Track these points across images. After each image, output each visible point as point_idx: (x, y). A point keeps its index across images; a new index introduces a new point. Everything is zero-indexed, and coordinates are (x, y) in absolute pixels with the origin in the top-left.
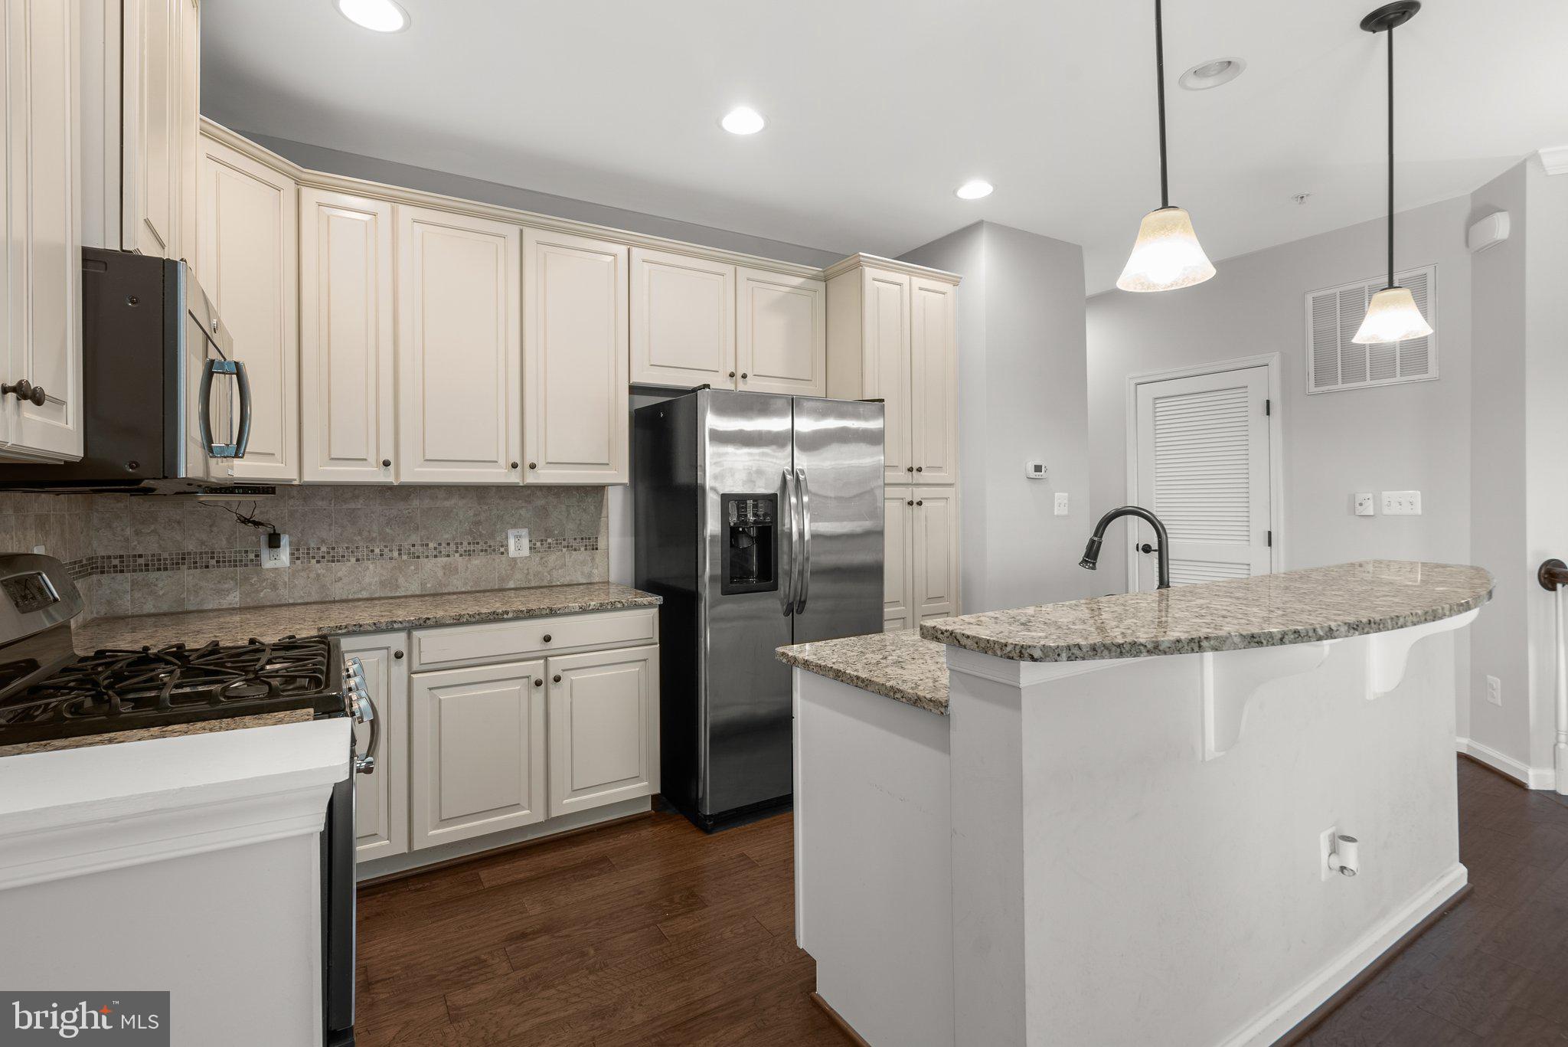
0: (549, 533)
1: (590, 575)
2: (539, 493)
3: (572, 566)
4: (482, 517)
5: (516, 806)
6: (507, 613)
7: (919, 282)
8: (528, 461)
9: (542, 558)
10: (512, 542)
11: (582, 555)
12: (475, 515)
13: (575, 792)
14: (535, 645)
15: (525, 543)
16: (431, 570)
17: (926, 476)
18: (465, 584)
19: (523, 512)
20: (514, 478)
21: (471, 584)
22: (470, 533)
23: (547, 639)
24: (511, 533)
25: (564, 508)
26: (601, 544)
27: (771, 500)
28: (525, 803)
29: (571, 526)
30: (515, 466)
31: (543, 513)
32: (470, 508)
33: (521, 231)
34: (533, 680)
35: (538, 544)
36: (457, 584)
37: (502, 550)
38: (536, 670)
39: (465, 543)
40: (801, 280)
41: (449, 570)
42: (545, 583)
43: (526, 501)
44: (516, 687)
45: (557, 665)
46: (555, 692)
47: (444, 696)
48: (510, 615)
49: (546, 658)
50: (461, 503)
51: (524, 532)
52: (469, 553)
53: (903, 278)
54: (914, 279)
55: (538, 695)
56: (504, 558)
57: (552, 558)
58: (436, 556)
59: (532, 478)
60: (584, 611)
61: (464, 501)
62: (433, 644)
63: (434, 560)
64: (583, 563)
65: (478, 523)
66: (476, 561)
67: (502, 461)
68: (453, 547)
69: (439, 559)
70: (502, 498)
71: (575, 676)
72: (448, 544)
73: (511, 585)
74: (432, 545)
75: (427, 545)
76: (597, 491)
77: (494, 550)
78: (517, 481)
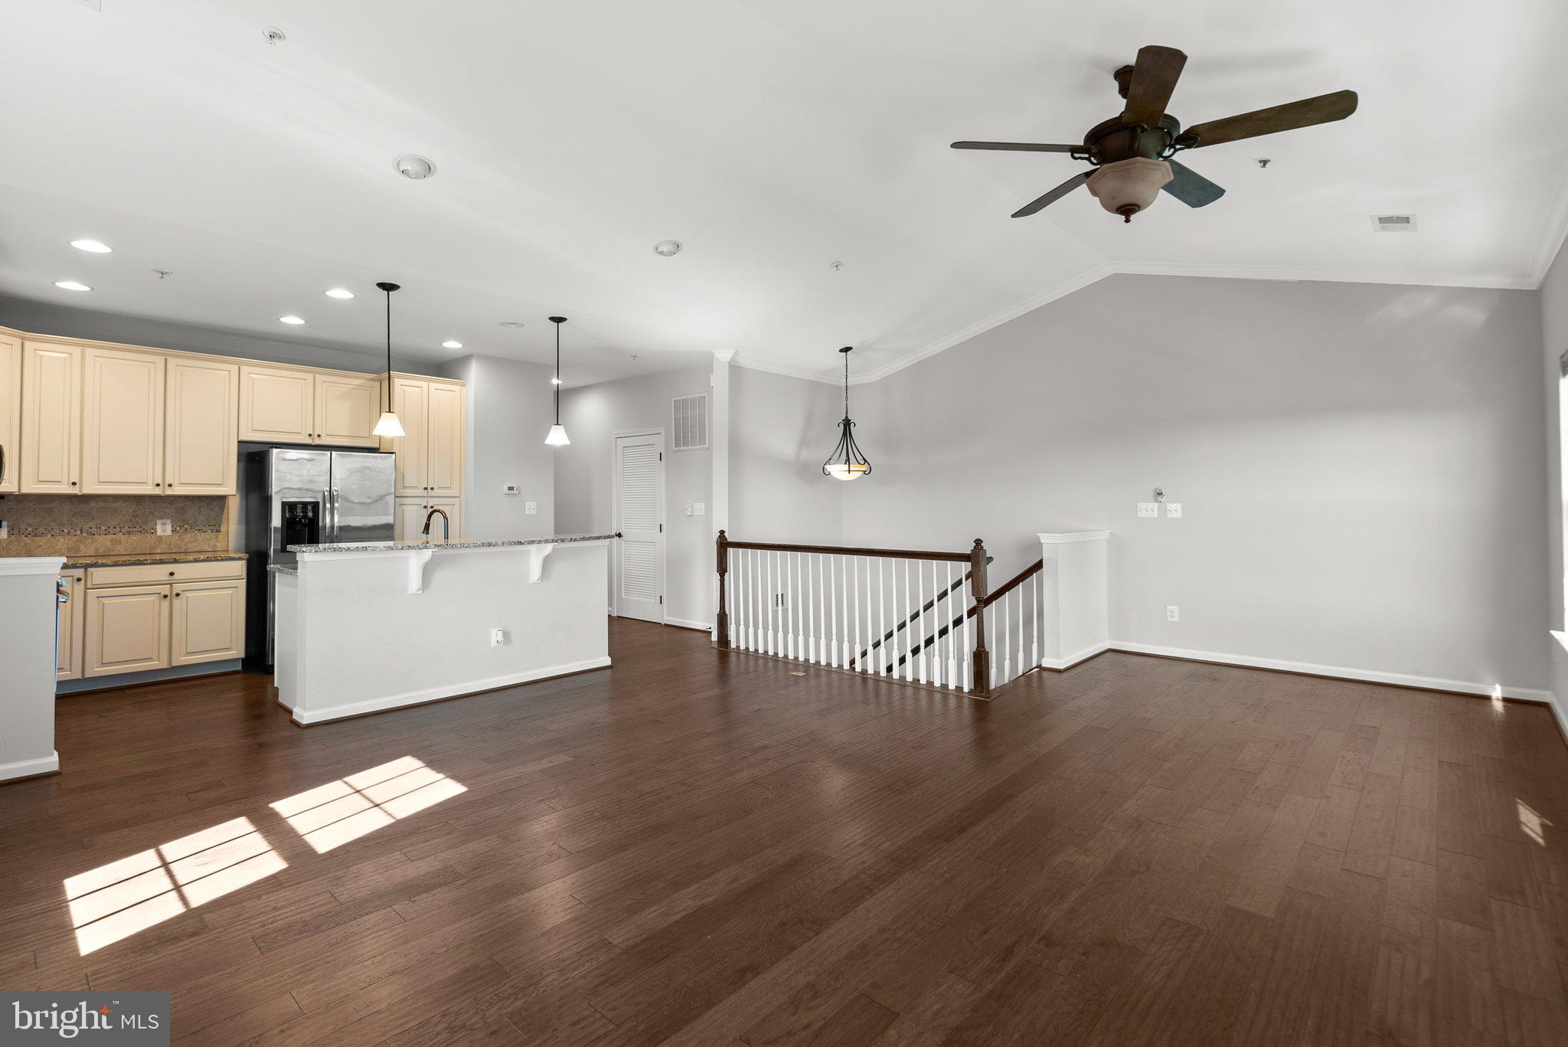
0: (185, 522)
1: (215, 546)
2: (179, 499)
3: (203, 540)
4: (139, 513)
5: (150, 659)
6: (147, 560)
7: (433, 385)
8: (167, 483)
9: (180, 537)
10: (159, 528)
11: (209, 535)
12: (134, 511)
13: (188, 654)
14: (166, 577)
15: (169, 528)
16: (103, 542)
17: (436, 492)
18: (126, 550)
19: (168, 510)
20: (158, 491)
21: (130, 550)
22: (131, 521)
23: (172, 574)
24: (159, 522)
25: (196, 507)
26: (223, 528)
27: (315, 505)
28: (155, 657)
29: (202, 518)
30: (158, 485)
31: (183, 510)
32: (131, 508)
33: (166, 359)
34: (163, 594)
35: (178, 528)
36: (120, 549)
37: (152, 531)
38: (165, 589)
39: (126, 527)
40: (362, 381)
41: (115, 542)
42: (182, 550)
43: (170, 504)
44: (152, 598)
45: (177, 588)
46: (176, 602)
47: (106, 601)
48: (149, 562)
49: (171, 584)
50: (124, 505)
51: (169, 522)
52: (129, 533)
53: (424, 384)
54: (430, 384)
55: (166, 603)
56: (153, 536)
57: (188, 536)
58: (106, 534)
59: (169, 492)
60: (196, 561)
61: (127, 503)
62: (99, 575)
63: (104, 537)
64: (210, 540)
65: (137, 516)
66: (134, 538)
67: (150, 482)
68: (118, 529)
69: (108, 536)
70: (153, 502)
71: (189, 594)
72: (115, 528)
73: (158, 551)
74: (103, 528)
75: (100, 528)
76: (222, 499)
77: (147, 531)
78: (160, 493)
